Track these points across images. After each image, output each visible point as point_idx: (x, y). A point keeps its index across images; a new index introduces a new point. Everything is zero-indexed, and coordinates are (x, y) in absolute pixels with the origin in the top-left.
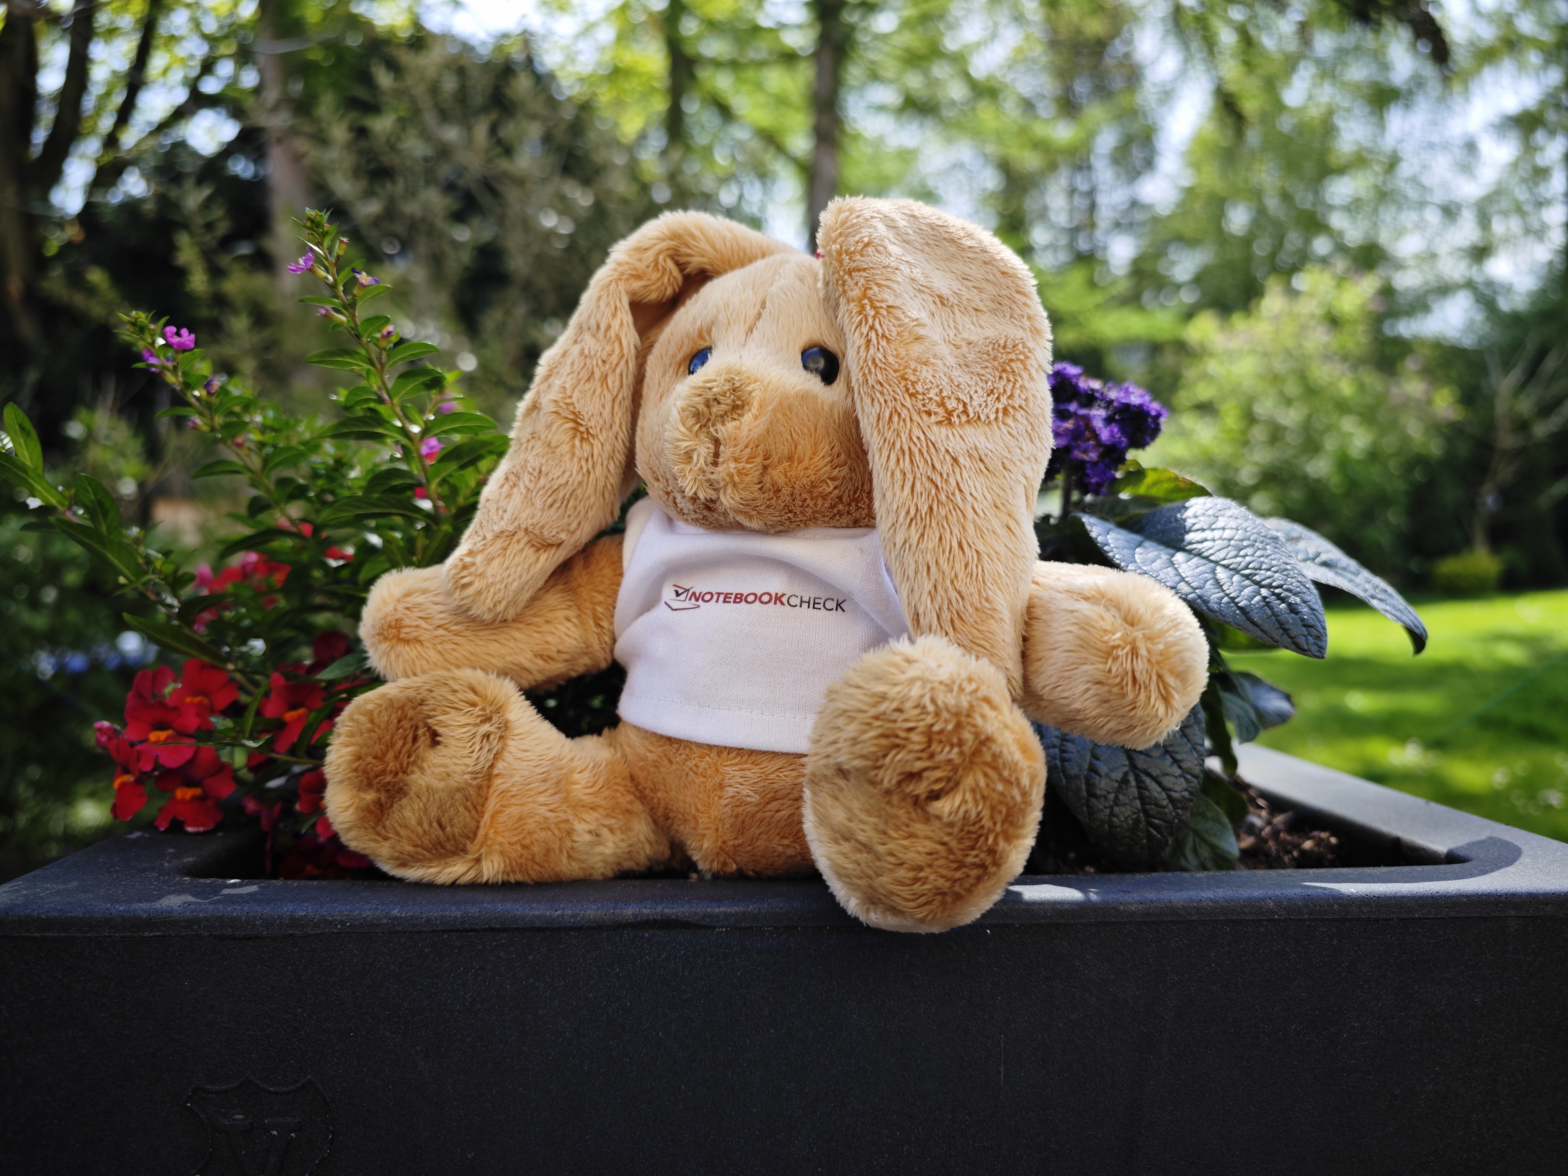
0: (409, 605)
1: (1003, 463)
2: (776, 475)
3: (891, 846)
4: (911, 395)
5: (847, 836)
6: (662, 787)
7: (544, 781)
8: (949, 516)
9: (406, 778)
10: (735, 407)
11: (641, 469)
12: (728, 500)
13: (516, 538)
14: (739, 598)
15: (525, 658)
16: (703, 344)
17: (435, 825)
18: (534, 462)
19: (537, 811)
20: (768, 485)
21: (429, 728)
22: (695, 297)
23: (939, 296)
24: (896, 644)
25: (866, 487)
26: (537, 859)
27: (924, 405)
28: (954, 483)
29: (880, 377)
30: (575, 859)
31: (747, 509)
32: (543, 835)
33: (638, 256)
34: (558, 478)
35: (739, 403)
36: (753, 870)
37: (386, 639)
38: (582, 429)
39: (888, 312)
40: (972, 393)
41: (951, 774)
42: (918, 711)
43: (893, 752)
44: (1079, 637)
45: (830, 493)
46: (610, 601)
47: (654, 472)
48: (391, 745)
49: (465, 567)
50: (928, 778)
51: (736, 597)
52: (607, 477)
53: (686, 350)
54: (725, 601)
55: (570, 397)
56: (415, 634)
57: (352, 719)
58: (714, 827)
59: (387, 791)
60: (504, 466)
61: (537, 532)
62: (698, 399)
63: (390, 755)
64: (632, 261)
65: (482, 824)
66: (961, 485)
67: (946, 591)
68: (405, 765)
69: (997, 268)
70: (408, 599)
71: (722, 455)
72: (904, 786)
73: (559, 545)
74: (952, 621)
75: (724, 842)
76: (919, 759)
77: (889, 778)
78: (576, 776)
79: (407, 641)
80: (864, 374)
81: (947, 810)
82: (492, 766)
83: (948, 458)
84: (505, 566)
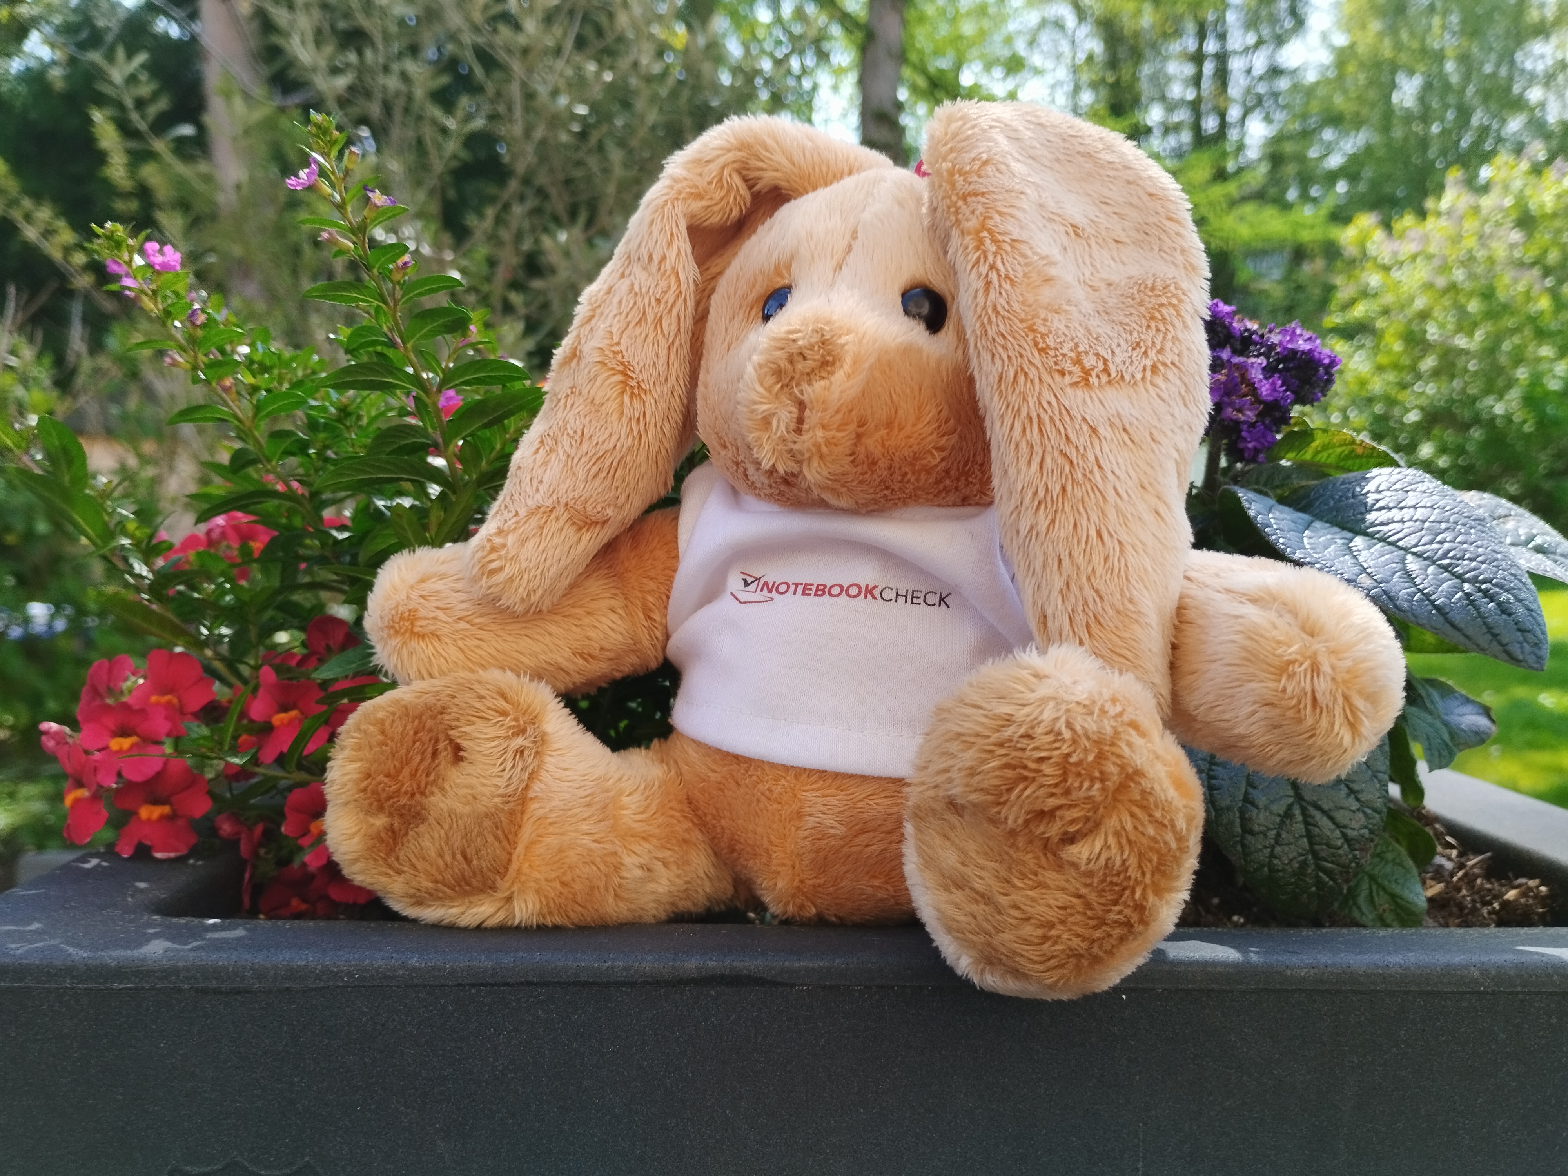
0: (425, 593)
1: (1151, 434)
2: (872, 443)
3: (1015, 897)
4: (1041, 350)
5: (960, 883)
6: (727, 814)
7: (588, 805)
8: (1086, 499)
9: (424, 800)
10: (824, 364)
11: (704, 432)
12: (813, 474)
13: (553, 515)
14: (822, 590)
15: (562, 656)
16: (781, 282)
17: (459, 857)
18: (575, 424)
19: (579, 842)
20: (862, 457)
21: (451, 741)
22: (768, 223)
23: (1072, 226)
24: (1022, 655)
25: (979, 459)
26: (579, 899)
27: (1056, 363)
28: (1092, 459)
29: (1002, 328)
30: (622, 899)
31: (836, 485)
32: (586, 870)
33: (699, 170)
34: (604, 442)
35: (830, 358)
36: (835, 915)
37: (397, 632)
38: (633, 383)
39: (1012, 247)
40: (1114, 346)
41: (1090, 814)
42: (1050, 738)
43: (1021, 786)
44: (1245, 649)
45: (936, 466)
46: (663, 589)
47: (720, 438)
48: (406, 761)
49: (493, 549)
50: (1062, 818)
51: (817, 589)
52: (661, 441)
53: (761, 289)
54: (804, 594)
55: (618, 344)
56: (432, 628)
57: (359, 730)
58: (790, 863)
59: (401, 815)
60: (538, 427)
61: (579, 507)
62: (779, 353)
63: (406, 772)
64: (691, 176)
65: (514, 857)
66: (1101, 461)
67: (1081, 589)
68: (423, 785)
69: (1143, 188)
70: (423, 585)
71: (807, 420)
72: (1032, 827)
73: (604, 523)
74: (1088, 626)
75: (802, 882)
76: (1052, 795)
77: (1014, 816)
78: (625, 800)
79: (422, 636)
80: (983, 324)
81: (1085, 856)
82: (527, 788)
83: (1085, 427)
84: (541, 548)
